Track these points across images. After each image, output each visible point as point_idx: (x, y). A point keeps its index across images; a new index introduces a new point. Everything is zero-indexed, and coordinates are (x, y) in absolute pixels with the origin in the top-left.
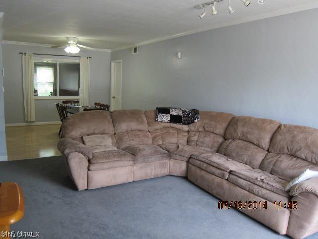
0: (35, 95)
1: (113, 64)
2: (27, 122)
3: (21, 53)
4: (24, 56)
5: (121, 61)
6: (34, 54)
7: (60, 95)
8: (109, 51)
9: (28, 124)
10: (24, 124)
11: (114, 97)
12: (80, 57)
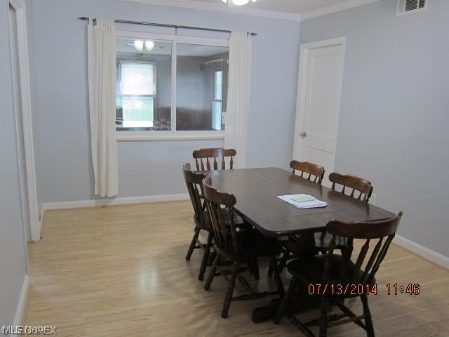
0: (118, 129)
1: (305, 51)
2: (98, 197)
3: (83, 18)
4: (90, 26)
5: (343, 40)
6: (116, 21)
7: (179, 128)
8: (298, 18)
9: (101, 203)
10: (92, 203)
11: (304, 135)
12: (230, 32)
